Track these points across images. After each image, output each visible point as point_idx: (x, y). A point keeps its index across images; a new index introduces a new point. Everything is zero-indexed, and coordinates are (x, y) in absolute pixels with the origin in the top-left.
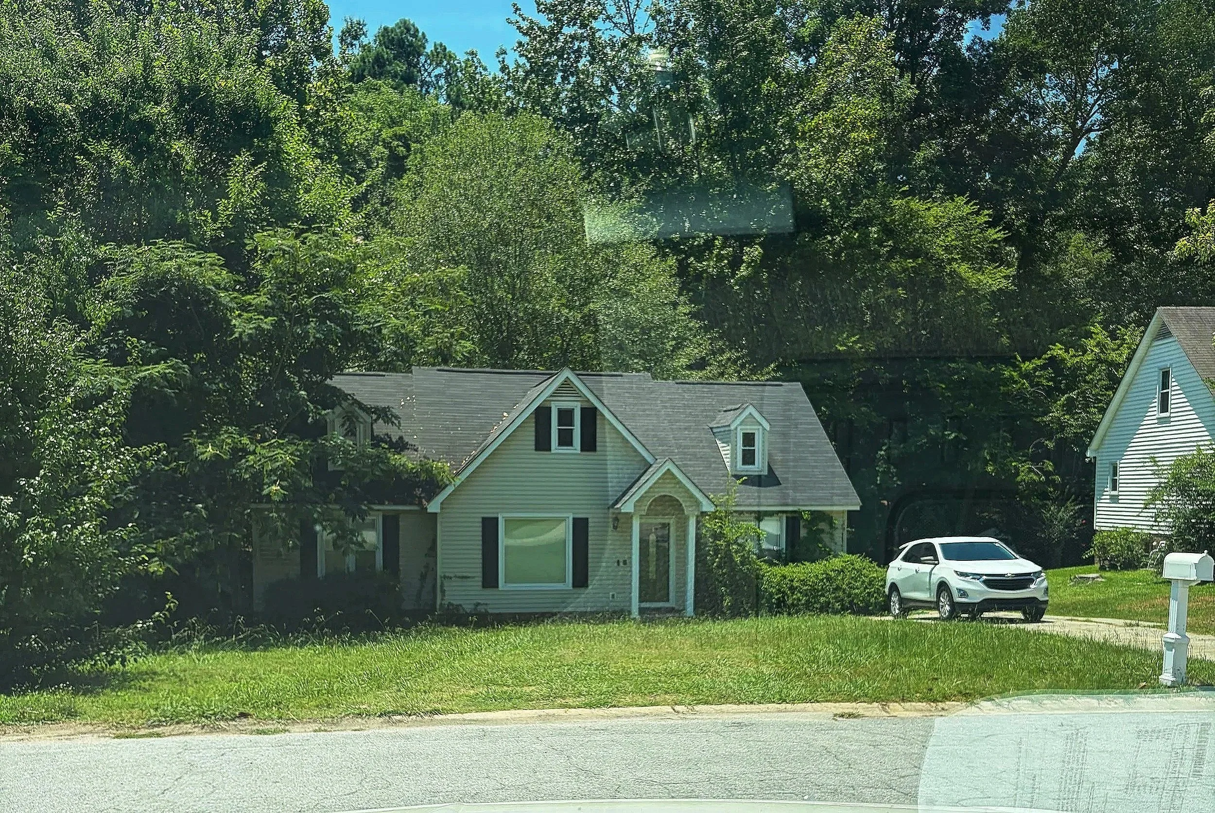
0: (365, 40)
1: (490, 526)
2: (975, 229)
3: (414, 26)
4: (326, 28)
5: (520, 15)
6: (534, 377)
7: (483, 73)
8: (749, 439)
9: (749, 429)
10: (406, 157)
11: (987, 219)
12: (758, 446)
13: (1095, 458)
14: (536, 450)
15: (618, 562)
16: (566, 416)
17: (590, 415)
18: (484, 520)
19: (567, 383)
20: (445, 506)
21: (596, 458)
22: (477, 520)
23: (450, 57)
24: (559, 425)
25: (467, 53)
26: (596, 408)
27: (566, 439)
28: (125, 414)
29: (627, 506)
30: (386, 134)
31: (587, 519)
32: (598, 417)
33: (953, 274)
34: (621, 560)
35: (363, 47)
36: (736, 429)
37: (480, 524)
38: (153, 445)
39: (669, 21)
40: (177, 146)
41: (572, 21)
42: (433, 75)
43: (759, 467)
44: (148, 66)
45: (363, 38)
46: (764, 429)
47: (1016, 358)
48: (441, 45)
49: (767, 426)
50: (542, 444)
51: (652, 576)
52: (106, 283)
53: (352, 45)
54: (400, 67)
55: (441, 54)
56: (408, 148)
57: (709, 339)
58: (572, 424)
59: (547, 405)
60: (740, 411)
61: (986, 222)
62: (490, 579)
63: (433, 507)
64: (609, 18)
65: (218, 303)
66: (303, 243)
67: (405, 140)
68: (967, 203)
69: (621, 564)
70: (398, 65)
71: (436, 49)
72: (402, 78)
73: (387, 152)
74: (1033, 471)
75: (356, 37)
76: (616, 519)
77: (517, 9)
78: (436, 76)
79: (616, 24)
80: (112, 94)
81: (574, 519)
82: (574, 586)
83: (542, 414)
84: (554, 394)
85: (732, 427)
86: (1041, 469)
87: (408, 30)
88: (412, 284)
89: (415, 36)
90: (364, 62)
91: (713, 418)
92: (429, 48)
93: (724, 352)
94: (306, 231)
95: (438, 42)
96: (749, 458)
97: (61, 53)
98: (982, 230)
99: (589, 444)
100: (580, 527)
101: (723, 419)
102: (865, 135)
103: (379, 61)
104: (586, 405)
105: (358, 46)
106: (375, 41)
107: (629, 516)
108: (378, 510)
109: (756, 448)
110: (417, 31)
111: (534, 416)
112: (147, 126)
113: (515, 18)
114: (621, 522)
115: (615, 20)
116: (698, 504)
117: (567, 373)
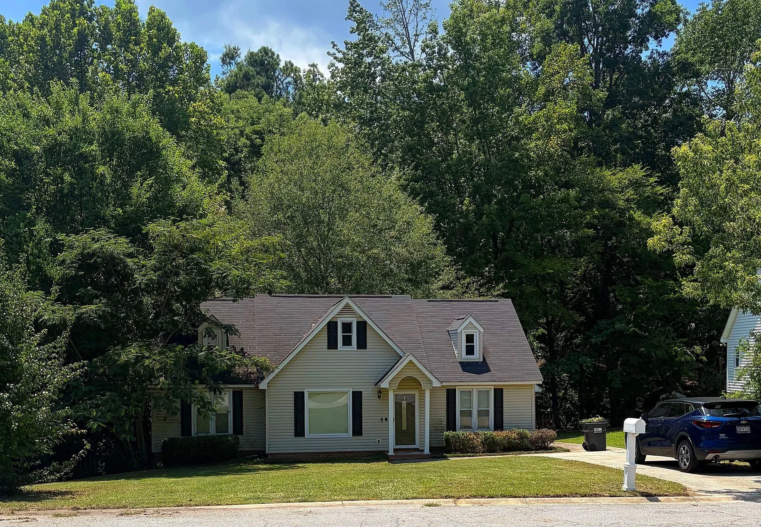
0: (239, 60)
1: (299, 398)
2: (648, 186)
3: (271, 51)
4: (205, 65)
5: (337, 49)
6: (334, 299)
7: (321, 79)
8: (470, 338)
9: (470, 332)
10: (262, 145)
11: (656, 179)
12: (477, 344)
13: (726, 343)
14: (328, 349)
15: (382, 419)
16: (347, 327)
17: (362, 326)
18: (296, 393)
19: (347, 306)
20: (270, 385)
21: (367, 353)
22: (291, 393)
23: (296, 71)
24: (343, 333)
25: (309, 65)
26: (366, 322)
27: (347, 341)
28: (65, 346)
29: (384, 384)
30: (248, 130)
31: (361, 392)
32: (368, 327)
33: (631, 219)
34: (384, 418)
35: (237, 64)
36: (461, 332)
37: (293, 396)
38: (81, 362)
39: (434, 52)
40: (101, 169)
41: (370, 54)
42: (284, 83)
43: (477, 357)
44: (85, 119)
45: (237, 58)
46: (480, 332)
47: (676, 275)
48: (290, 62)
49: (482, 330)
50: (332, 344)
51: (404, 427)
52: (60, 256)
53: (230, 63)
54: (261, 80)
55: (290, 68)
56: (263, 139)
57: (455, 269)
58: (351, 332)
59: (335, 320)
60: (464, 320)
61: (656, 182)
62: (299, 431)
63: (263, 386)
64: (397, 49)
65: (126, 266)
66: (178, 228)
67: (260, 134)
68: (642, 169)
69: (384, 420)
70: (259, 79)
71: (286, 65)
72: (263, 87)
73: (248, 142)
74: (688, 354)
75: (233, 58)
76: (380, 392)
77: (335, 45)
78: (286, 84)
79: (401, 53)
80: (64, 138)
81: (353, 392)
82: (354, 435)
83: (332, 326)
84: (340, 313)
85: (459, 331)
86: (692, 352)
87: (267, 54)
88: (247, 247)
89: (272, 57)
90: (237, 78)
91: (450, 324)
92: (282, 65)
93: (466, 278)
94: (179, 221)
95: (288, 60)
96: (470, 350)
97: (34, 114)
98: (653, 187)
99: (362, 344)
100: (357, 397)
101: (455, 325)
102: (565, 126)
103: (247, 77)
104: (360, 320)
105: (234, 64)
106: (245, 60)
107: (386, 390)
108: (230, 388)
109: (475, 344)
110: (273, 54)
111: (326, 327)
112: (84, 157)
113: (333, 51)
114: (381, 394)
115: (401, 50)
116: (431, 382)
117: (347, 300)
